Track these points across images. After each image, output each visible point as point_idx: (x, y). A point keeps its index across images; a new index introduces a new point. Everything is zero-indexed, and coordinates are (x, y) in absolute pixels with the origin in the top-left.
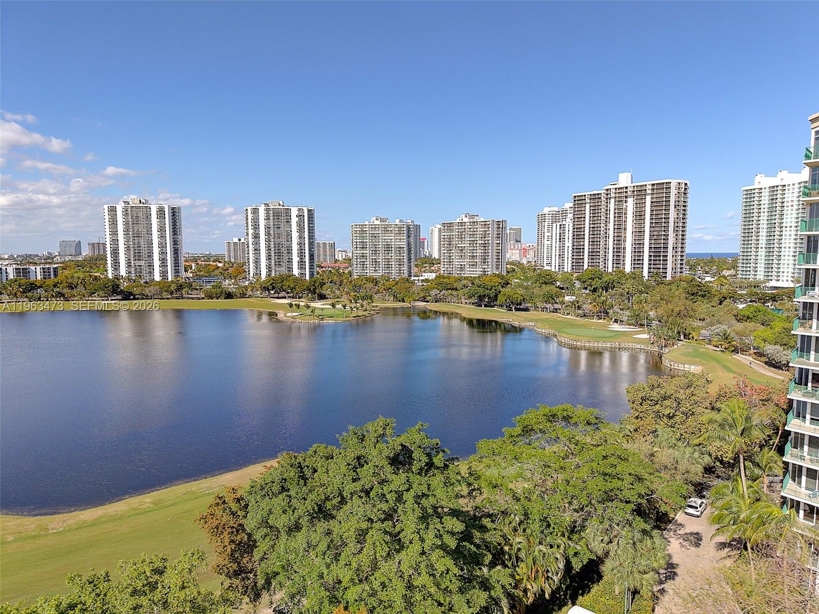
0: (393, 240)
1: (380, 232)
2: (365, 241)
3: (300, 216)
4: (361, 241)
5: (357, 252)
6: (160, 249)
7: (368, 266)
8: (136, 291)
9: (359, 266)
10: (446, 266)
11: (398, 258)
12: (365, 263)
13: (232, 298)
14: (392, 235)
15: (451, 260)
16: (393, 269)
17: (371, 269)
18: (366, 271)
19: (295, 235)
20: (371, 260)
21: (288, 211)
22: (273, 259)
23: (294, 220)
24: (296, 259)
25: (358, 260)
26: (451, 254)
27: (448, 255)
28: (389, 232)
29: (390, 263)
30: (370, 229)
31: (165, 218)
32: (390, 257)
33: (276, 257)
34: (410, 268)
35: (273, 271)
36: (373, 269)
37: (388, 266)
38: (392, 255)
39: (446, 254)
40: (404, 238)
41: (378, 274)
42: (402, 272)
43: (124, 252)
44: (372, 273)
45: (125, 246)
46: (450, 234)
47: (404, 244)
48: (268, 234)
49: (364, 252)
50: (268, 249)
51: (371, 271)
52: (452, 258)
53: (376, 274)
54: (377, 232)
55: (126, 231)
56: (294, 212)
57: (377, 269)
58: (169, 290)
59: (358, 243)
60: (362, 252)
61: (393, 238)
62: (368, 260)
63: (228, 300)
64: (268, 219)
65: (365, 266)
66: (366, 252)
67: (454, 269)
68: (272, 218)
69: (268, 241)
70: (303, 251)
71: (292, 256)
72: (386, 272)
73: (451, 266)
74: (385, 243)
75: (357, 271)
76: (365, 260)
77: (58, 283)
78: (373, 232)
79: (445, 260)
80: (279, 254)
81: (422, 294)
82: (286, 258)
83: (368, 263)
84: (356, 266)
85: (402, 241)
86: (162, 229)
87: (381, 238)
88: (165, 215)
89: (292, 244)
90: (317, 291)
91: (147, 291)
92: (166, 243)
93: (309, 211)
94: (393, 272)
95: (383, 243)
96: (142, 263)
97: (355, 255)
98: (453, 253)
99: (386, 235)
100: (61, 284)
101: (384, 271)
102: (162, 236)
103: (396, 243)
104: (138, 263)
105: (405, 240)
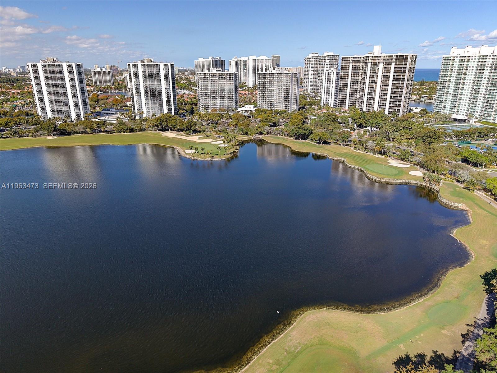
0: (226, 84)
1: (217, 78)
2: (207, 84)
3: (166, 69)
4: (204, 84)
5: (202, 92)
6: (72, 94)
7: (209, 101)
8: (69, 129)
9: (203, 101)
10: (261, 102)
11: (229, 96)
12: (208, 99)
13: (134, 132)
14: (225, 80)
15: (264, 98)
16: (226, 103)
17: (212, 103)
18: (208, 105)
19: (163, 82)
20: (211, 97)
21: (158, 66)
22: (150, 99)
23: (162, 72)
24: (165, 99)
25: (203, 97)
26: (264, 95)
27: (262, 94)
28: (223, 78)
29: (224, 99)
30: (210, 76)
31: (73, 72)
32: (224, 96)
33: (152, 98)
34: (236, 102)
35: (150, 107)
36: (213, 103)
37: (223, 102)
38: (225, 94)
39: (261, 94)
40: (233, 82)
41: (216, 107)
42: (232, 105)
43: (47, 97)
44: (212, 106)
45: (48, 92)
46: (264, 81)
47: (233, 86)
48: (145, 81)
49: (207, 92)
50: (146, 93)
51: (212, 105)
52: (265, 96)
53: (215, 107)
54: (215, 78)
55: (47, 82)
56: (162, 67)
57: (216, 103)
58: (92, 128)
59: (203, 86)
60: (205, 92)
61: (226, 82)
62: (209, 97)
63: (131, 133)
64: (144, 72)
65: (208, 101)
66: (208, 92)
67: (266, 104)
68: (147, 71)
69: (146, 87)
70: (169, 93)
71: (162, 97)
72: (222, 105)
73: (264, 102)
74: (221, 86)
75: (202, 105)
76: (207, 97)
77: (8, 122)
78: (212, 78)
79: (260, 98)
80: (153, 96)
81: (259, 130)
82: (158, 98)
83: (210, 99)
84: (201, 101)
85: (232, 84)
86: (72, 80)
87: (218, 82)
88: (73, 70)
89: (161, 89)
90: (192, 128)
91: (76, 129)
92: (76, 90)
93: (171, 65)
94: (226, 105)
95: (219, 86)
96: (62, 104)
97: (201, 94)
98: (265, 94)
99: (221, 80)
100: (10, 122)
101: (220, 105)
102: (73, 85)
103: (228, 86)
104: (58, 104)
105: (233, 84)
